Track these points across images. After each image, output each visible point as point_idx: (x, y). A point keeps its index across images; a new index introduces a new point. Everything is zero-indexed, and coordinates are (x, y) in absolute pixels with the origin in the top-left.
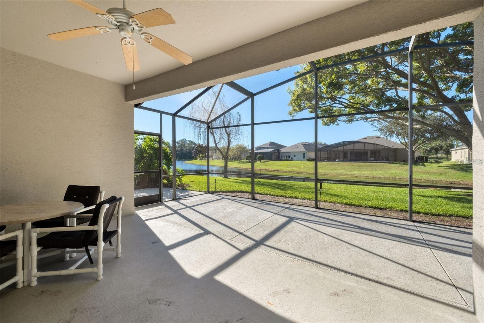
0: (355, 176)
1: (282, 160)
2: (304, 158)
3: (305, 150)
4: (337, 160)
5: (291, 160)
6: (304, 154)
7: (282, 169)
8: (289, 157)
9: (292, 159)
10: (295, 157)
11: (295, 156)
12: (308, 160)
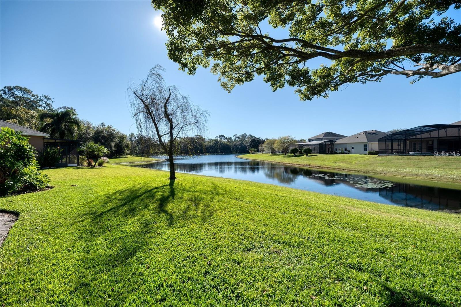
0: (430, 177)
1: (336, 153)
2: (365, 151)
3: (366, 141)
4: (411, 153)
5: (347, 153)
6: (365, 146)
7: (326, 165)
8: (346, 150)
9: (349, 152)
10: (353, 150)
11: (353, 148)
12: (370, 153)
